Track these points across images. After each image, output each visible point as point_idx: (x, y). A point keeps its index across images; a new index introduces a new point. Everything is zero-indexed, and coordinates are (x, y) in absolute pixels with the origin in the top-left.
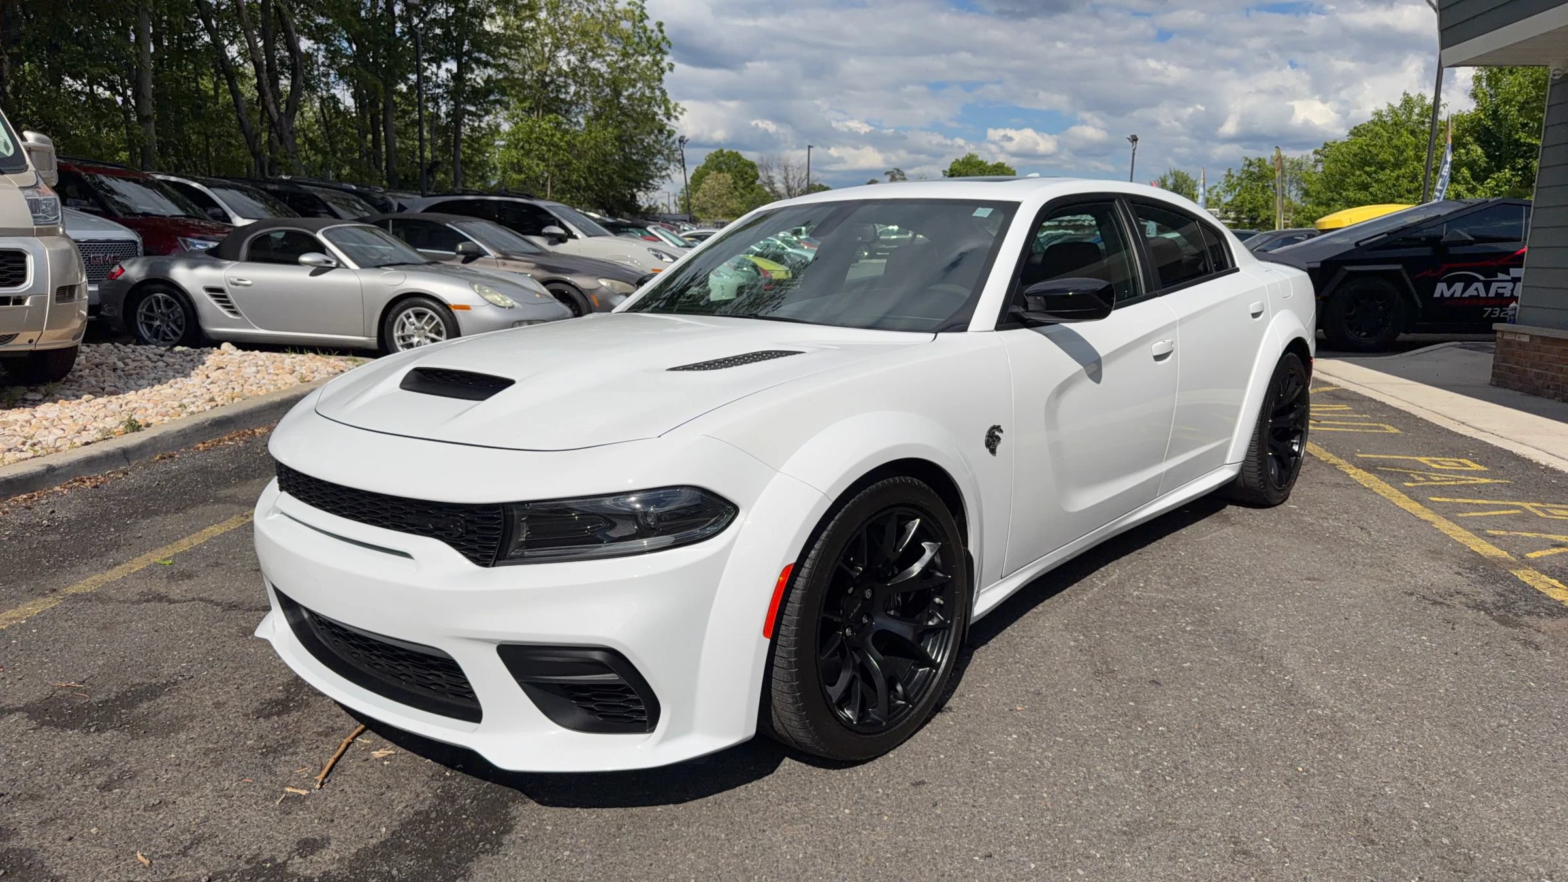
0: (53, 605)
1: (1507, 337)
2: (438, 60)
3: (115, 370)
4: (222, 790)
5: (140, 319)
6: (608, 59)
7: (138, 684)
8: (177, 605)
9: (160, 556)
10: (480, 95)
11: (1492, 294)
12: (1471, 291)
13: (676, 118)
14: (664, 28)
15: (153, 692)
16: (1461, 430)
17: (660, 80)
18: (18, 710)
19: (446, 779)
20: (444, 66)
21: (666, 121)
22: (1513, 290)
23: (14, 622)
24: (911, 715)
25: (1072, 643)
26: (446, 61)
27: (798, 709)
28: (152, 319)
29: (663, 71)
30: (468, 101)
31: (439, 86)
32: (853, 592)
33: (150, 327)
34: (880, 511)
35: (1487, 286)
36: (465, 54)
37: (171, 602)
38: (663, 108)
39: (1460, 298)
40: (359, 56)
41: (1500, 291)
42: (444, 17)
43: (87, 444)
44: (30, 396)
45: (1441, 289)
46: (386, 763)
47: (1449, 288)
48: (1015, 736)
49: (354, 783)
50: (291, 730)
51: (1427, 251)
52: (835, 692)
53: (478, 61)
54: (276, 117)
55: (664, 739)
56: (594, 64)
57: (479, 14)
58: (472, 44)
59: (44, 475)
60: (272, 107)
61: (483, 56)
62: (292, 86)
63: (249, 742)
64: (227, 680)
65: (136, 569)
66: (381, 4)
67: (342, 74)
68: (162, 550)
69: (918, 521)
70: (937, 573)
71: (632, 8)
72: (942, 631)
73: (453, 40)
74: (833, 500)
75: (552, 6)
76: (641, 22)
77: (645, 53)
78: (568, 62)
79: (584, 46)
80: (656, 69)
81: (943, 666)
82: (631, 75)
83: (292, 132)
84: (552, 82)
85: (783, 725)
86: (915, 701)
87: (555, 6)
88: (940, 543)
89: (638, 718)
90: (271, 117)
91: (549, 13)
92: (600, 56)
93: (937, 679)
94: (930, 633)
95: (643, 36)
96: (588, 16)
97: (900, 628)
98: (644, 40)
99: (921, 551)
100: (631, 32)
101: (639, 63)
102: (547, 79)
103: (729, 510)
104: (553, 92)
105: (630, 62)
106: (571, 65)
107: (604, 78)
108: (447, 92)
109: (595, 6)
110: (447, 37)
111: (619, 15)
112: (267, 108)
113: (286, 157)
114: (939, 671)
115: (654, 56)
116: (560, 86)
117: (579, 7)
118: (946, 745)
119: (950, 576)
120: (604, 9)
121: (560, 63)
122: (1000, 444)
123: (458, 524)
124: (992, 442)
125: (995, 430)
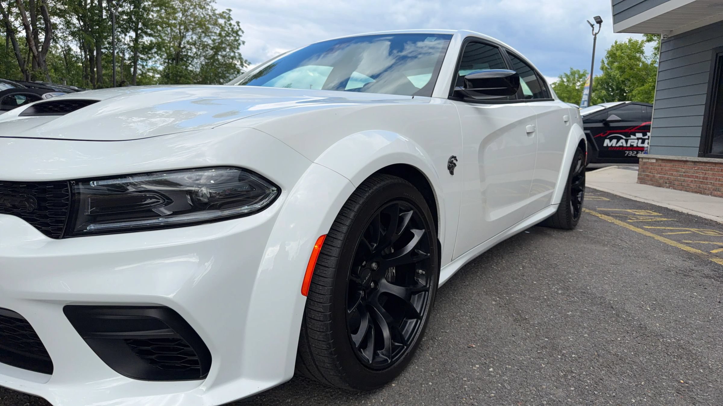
1: (644, 160)
2: (125, 31)
6: (212, 37)
10: (147, 49)
11: (629, 145)
12: (620, 144)
13: (246, 67)
14: (240, 24)
16: (638, 199)
17: (238, 49)
20: (128, 34)
21: (241, 68)
22: (637, 144)
24: (405, 354)
25: (494, 303)
26: (129, 32)
27: (331, 354)
29: (239, 44)
30: (142, 52)
31: (125, 44)
32: (365, 265)
34: (385, 203)
35: (627, 141)
36: (140, 29)
38: (239, 62)
39: (615, 147)
40: (84, 28)
41: (632, 144)
42: (129, 11)
45: (607, 143)
47: (610, 141)
48: (477, 366)
51: (601, 125)
52: (357, 338)
53: (146, 33)
54: (36, 53)
55: (216, 384)
56: (205, 40)
57: (147, 10)
58: (144, 24)
60: (34, 48)
61: (149, 31)
62: (45, 38)
66: (96, 2)
67: (73, 34)
69: (411, 212)
70: (421, 252)
71: (224, 15)
72: (424, 293)
73: (133, 22)
74: (357, 187)
75: (184, 11)
76: (229, 21)
77: (231, 35)
78: (192, 38)
79: (200, 31)
80: (236, 43)
81: (424, 318)
82: (223, 46)
83: (44, 61)
84: (184, 47)
85: (317, 367)
86: (408, 343)
87: (186, 11)
88: (424, 230)
89: (193, 367)
90: (33, 53)
91: (183, 15)
92: (209, 36)
93: (421, 327)
94: (416, 295)
95: (229, 27)
96: (203, 16)
97: (396, 290)
98: (231, 29)
99: (413, 236)
100: (223, 25)
101: (227, 40)
102: (182, 46)
103: (273, 191)
104: (184, 52)
105: (223, 39)
106: (194, 40)
107: (210, 46)
108: (130, 47)
109: (206, 12)
110: (130, 20)
111: (217, 16)
112: (31, 49)
113: (41, 74)
114: (422, 321)
115: (235, 37)
116: (188, 49)
117: (198, 12)
118: (431, 375)
119: (429, 254)
120: (210, 13)
121: (188, 38)
122: (456, 167)
123: (31, 200)
124: (451, 167)
125: (453, 159)
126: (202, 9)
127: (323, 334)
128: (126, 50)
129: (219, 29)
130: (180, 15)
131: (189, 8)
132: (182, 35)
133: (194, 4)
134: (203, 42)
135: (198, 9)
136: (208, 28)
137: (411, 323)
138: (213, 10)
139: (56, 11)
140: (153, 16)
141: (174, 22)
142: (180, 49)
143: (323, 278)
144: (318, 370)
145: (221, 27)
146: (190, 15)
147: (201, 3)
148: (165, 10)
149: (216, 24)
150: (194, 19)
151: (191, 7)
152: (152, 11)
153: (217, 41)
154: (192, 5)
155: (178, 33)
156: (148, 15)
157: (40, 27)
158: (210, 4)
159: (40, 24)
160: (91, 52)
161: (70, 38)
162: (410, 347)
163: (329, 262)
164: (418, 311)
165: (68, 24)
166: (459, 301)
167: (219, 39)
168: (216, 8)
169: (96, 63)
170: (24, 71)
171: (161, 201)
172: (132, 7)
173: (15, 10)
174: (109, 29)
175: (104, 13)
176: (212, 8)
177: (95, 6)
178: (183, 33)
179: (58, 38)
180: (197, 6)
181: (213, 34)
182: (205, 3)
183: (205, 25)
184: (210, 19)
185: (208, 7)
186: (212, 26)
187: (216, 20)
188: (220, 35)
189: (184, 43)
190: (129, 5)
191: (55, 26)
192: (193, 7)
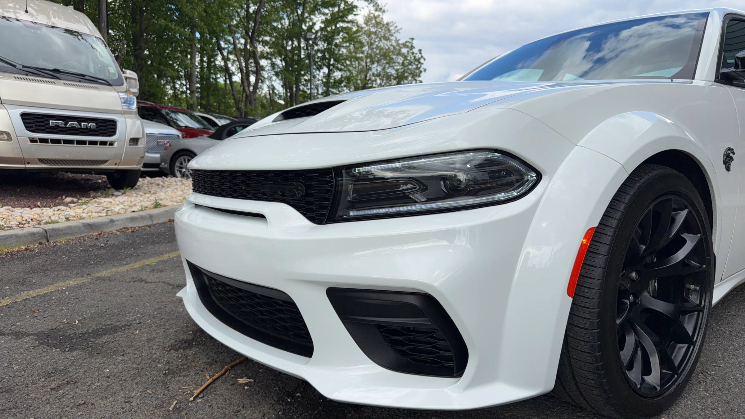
0: (84, 281)
2: (319, 68)
3: (158, 185)
4: (129, 398)
5: (176, 168)
6: (396, 67)
7: (108, 325)
8: (149, 284)
9: (153, 261)
10: (337, 84)
14: (422, 52)
15: (115, 329)
17: (419, 76)
18: (32, 334)
19: (287, 403)
20: (322, 71)
23: (60, 288)
24: (676, 384)
26: (323, 69)
27: (597, 368)
28: (182, 168)
29: (421, 72)
30: (333, 87)
31: (319, 80)
33: (180, 172)
34: (658, 197)
36: (332, 65)
37: (146, 282)
40: (285, 68)
42: (323, 48)
43: (134, 212)
44: (116, 193)
46: (246, 388)
49: (221, 401)
50: (189, 359)
52: (625, 356)
53: (337, 68)
54: (248, 93)
55: (471, 385)
56: (389, 70)
57: (338, 47)
58: (335, 60)
59: (108, 224)
60: (247, 88)
61: (339, 66)
62: (255, 80)
63: (160, 365)
64: (160, 326)
65: (135, 267)
66: (296, 43)
67: (277, 74)
68: (152, 259)
69: (686, 212)
70: (693, 262)
71: (408, 44)
72: (696, 313)
73: (326, 58)
74: (629, 173)
75: (371, 44)
76: (411, 49)
77: (413, 64)
78: (377, 70)
79: (385, 62)
80: (417, 71)
81: (698, 344)
82: (406, 75)
83: (255, 100)
84: (370, 79)
85: (576, 383)
86: (679, 372)
87: (372, 44)
88: (699, 235)
89: (446, 364)
90: (246, 93)
91: (369, 48)
92: (392, 66)
93: (695, 354)
94: (687, 314)
95: (412, 56)
96: (387, 47)
97: (660, 306)
98: (413, 58)
99: (684, 242)
100: (406, 55)
101: (410, 69)
102: (368, 79)
103: (532, 177)
104: (370, 84)
105: (406, 68)
106: (378, 71)
107: (393, 76)
108: (323, 83)
109: (390, 43)
110: (324, 58)
111: (401, 46)
112: (244, 89)
113: (252, 111)
114: (696, 347)
115: (417, 65)
116: (373, 81)
117: (384, 44)
118: (713, 414)
119: (704, 266)
120: (394, 44)
121: (374, 70)
122: (733, 162)
123: (300, 188)
124: (728, 160)
125: (729, 152)
126: (387, 40)
127: (588, 344)
128: (320, 86)
129: (402, 59)
130: (366, 48)
131: (375, 41)
132: (368, 67)
133: (380, 36)
134: (387, 73)
135: (383, 41)
136: (393, 59)
137: (680, 348)
138: (397, 41)
139: (263, 55)
140: (343, 52)
141: (361, 55)
142: (367, 81)
143: (589, 279)
144: (577, 386)
145: (404, 56)
146: (376, 48)
147: (386, 35)
148: (354, 45)
149: (399, 54)
150: (380, 51)
151: (377, 40)
152: (343, 47)
153: (400, 71)
154: (377, 38)
155: (365, 67)
156: (339, 50)
157: (251, 71)
158: (394, 35)
159: (252, 68)
160: (291, 89)
161: (274, 78)
162: (682, 376)
163: (596, 260)
164: (690, 334)
165: (273, 65)
166: (728, 333)
167: (402, 69)
168: (399, 38)
169: (296, 99)
170: (239, 109)
171: (418, 187)
172: (326, 45)
173: (232, 57)
174: (307, 67)
175: (303, 52)
176: (396, 38)
177: (295, 47)
178: (369, 66)
179: (265, 78)
180: (382, 38)
181: (396, 64)
182: (390, 35)
183: (389, 56)
184: (394, 49)
185: (391, 38)
186: (396, 57)
187: (400, 50)
188: (403, 64)
189: (370, 75)
190: (323, 43)
191: (262, 68)
192: (378, 39)
